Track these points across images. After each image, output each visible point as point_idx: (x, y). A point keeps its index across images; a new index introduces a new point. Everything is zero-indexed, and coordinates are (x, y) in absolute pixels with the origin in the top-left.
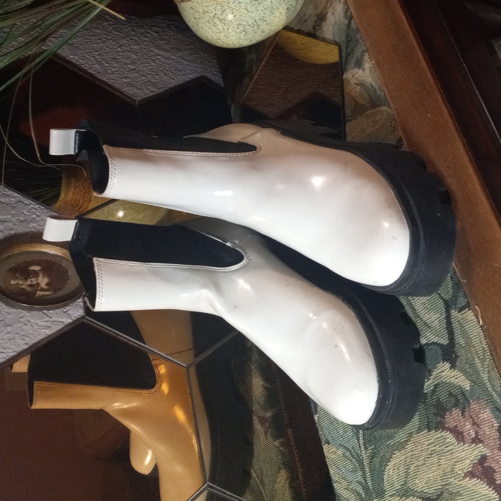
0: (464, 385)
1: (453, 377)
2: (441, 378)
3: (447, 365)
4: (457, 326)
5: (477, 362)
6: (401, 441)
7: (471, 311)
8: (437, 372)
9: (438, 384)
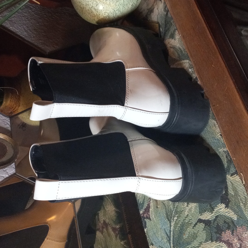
0: (233, 217)
1: (227, 212)
2: (219, 213)
3: (223, 206)
4: (230, 184)
5: (241, 205)
6: (195, 246)
7: (238, 176)
8: (218, 209)
9: (218, 216)
